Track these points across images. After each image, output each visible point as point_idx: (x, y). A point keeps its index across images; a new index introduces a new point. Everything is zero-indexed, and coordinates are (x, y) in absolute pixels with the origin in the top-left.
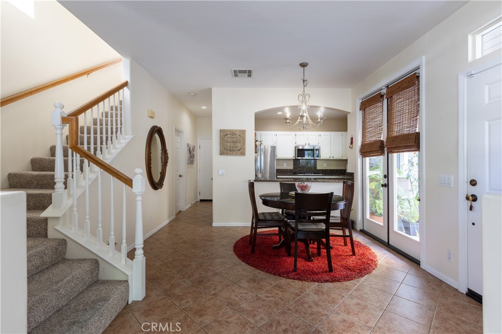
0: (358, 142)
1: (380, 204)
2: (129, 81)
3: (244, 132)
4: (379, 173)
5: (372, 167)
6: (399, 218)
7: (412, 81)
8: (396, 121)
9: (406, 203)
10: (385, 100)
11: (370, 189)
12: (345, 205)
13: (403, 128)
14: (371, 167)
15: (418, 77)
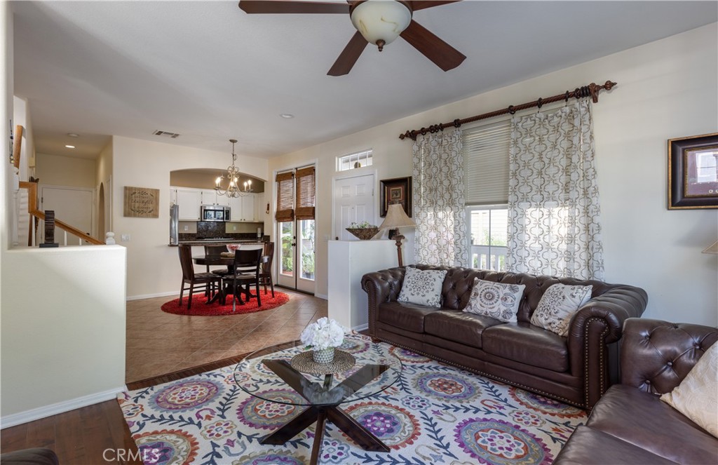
0: (274, 209)
1: (291, 260)
2: (25, 127)
3: (157, 191)
4: (290, 235)
5: (285, 231)
6: (304, 271)
7: (310, 171)
8: (302, 196)
9: (309, 260)
10: (295, 179)
11: (283, 249)
12: (268, 259)
13: (308, 202)
14: (283, 230)
15: (314, 170)
